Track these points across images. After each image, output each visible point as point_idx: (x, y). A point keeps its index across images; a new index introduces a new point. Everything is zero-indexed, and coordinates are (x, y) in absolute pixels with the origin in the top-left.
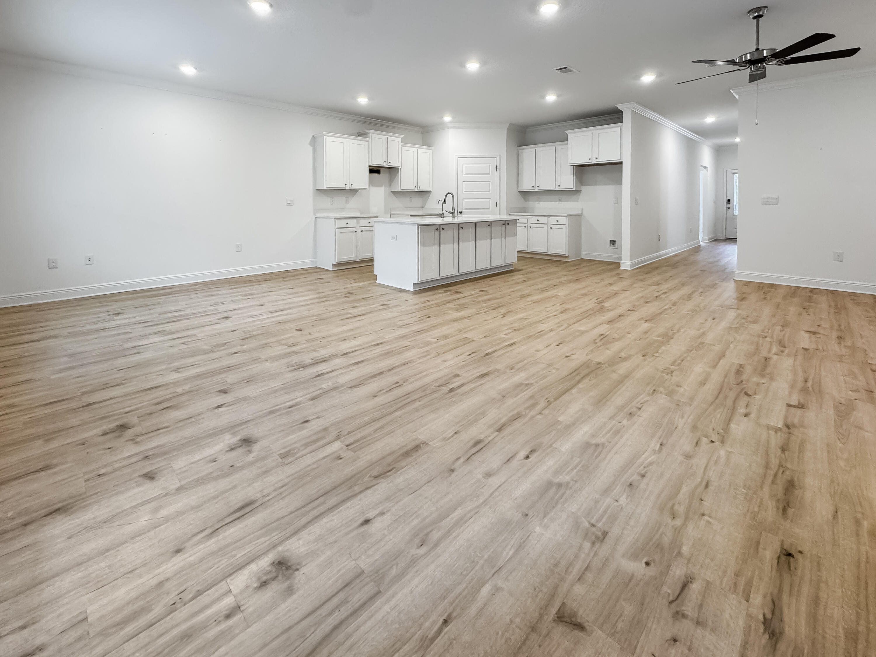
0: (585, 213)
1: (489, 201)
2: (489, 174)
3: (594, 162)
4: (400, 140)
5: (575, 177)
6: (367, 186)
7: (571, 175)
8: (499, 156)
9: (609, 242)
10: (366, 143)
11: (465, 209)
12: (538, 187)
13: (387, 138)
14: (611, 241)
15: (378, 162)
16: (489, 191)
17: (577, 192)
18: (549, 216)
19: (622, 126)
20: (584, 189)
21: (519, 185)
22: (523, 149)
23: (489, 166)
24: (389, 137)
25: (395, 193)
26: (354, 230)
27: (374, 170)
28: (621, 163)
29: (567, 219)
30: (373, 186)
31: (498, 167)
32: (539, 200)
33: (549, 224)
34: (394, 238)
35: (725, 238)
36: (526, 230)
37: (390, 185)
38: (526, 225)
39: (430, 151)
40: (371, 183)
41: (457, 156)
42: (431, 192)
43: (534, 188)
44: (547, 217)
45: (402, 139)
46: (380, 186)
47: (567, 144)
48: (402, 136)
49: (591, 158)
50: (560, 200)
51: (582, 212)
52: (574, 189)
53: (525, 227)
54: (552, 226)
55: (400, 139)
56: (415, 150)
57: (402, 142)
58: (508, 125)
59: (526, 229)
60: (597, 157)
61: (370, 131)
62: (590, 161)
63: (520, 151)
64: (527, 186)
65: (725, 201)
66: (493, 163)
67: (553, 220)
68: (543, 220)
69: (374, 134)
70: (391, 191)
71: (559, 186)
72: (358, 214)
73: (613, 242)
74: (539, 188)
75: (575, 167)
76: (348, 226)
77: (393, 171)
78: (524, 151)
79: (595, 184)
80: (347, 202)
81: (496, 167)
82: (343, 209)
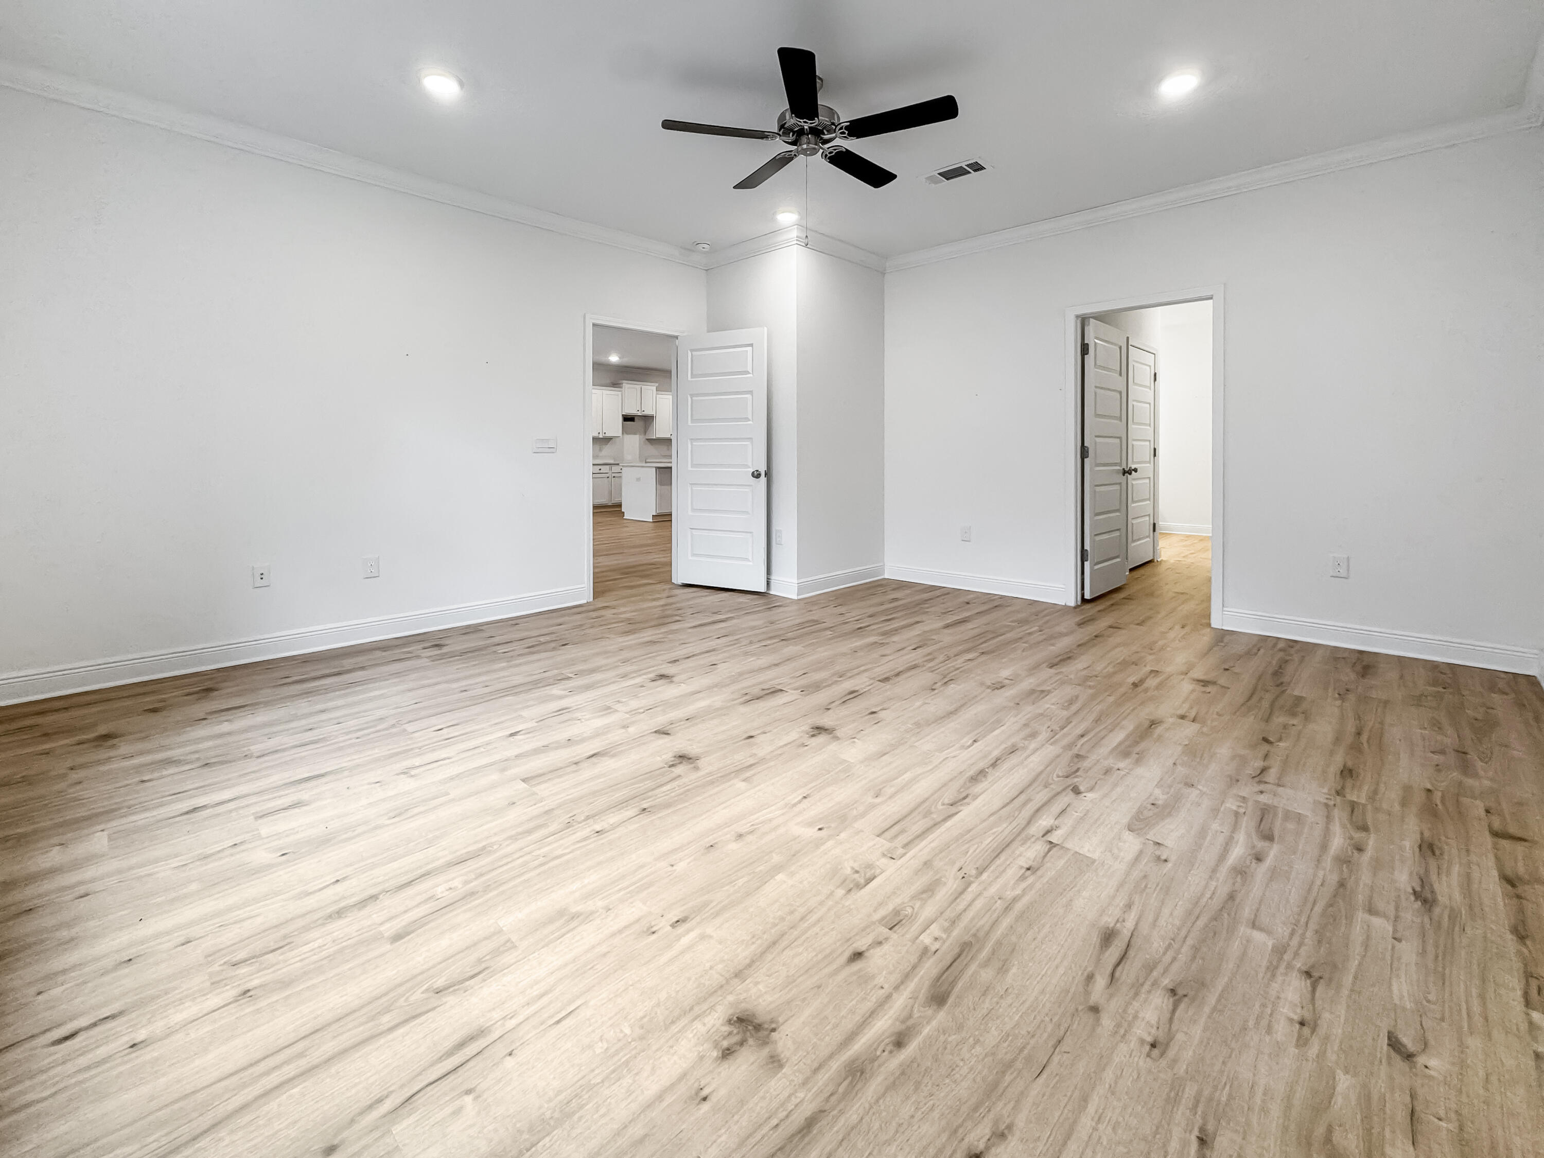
6: (619, 433)
15: (631, 411)
25: (650, 441)
26: (607, 475)
27: (628, 419)
30: (627, 434)
34: (638, 479)
37: (645, 433)
40: (625, 431)
61: (624, 381)
72: (612, 462)
76: (601, 471)
77: (648, 420)
80: (600, 450)
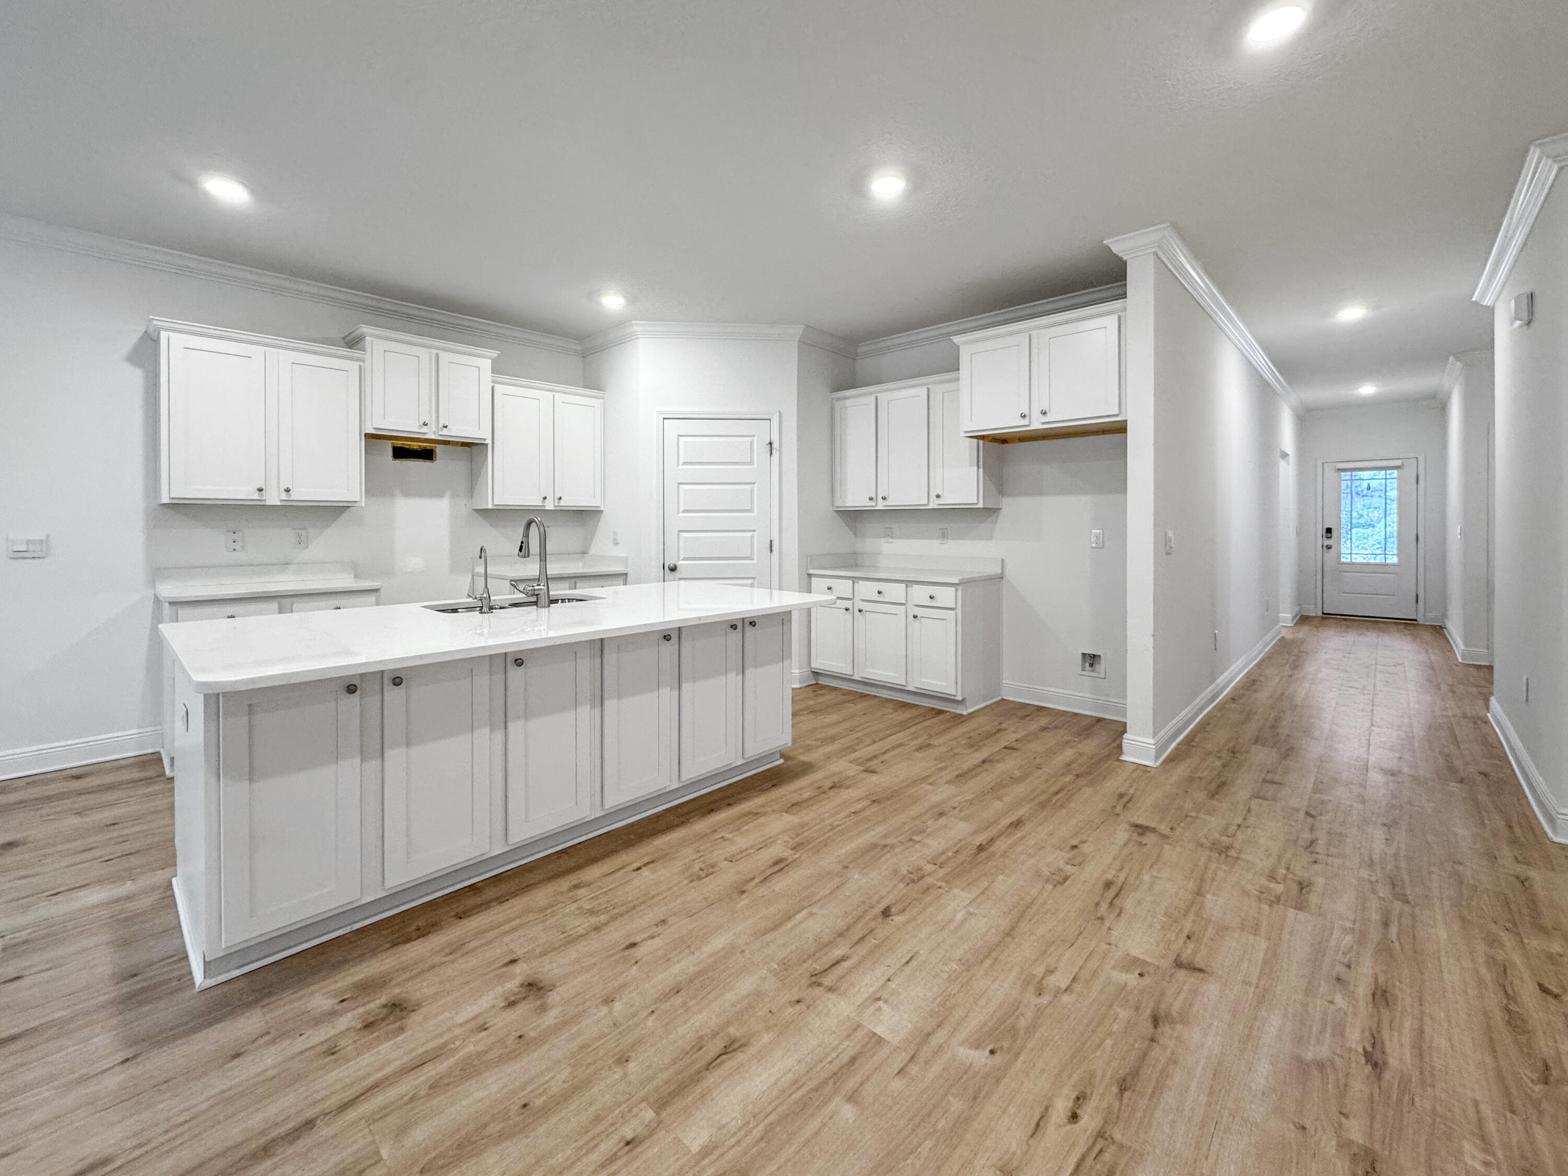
0: (1009, 572)
1: (753, 536)
2: (751, 463)
3: (1037, 424)
4: (486, 364)
5: (981, 470)
7: (971, 465)
8: (778, 414)
9: (1080, 657)
10: (355, 365)
11: (685, 559)
12: (884, 498)
13: (437, 355)
14: (1084, 655)
16: (750, 511)
17: (990, 512)
18: (908, 583)
19: (1125, 309)
20: (1008, 505)
21: (837, 495)
22: (846, 398)
23: (752, 442)
24: (442, 354)
28: (1120, 429)
29: (960, 593)
31: (776, 445)
32: (889, 534)
33: (910, 605)
35: (1320, 614)
36: (851, 617)
38: (848, 604)
39: (597, 403)
41: (660, 413)
42: (600, 512)
43: (872, 503)
44: (904, 585)
45: (494, 361)
46: (437, 494)
47: (958, 379)
48: (495, 354)
49: (1027, 413)
50: (944, 536)
51: (1002, 571)
52: (981, 505)
53: (847, 609)
54: (920, 612)
55: (490, 361)
56: (546, 397)
57: (495, 370)
58: (798, 331)
59: (849, 616)
60: (1046, 408)
62: (1026, 422)
63: (838, 405)
64: (855, 499)
65: (1321, 531)
66: (762, 434)
67: (920, 594)
68: (895, 592)
69: (382, 338)
70: (475, 510)
71: (938, 496)
73: (1091, 660)
74: (885, 503)
75: (981, 442)
78: (848, 403)
79: (1039, 492)
81: (771, 444)
82: (285, 565)
